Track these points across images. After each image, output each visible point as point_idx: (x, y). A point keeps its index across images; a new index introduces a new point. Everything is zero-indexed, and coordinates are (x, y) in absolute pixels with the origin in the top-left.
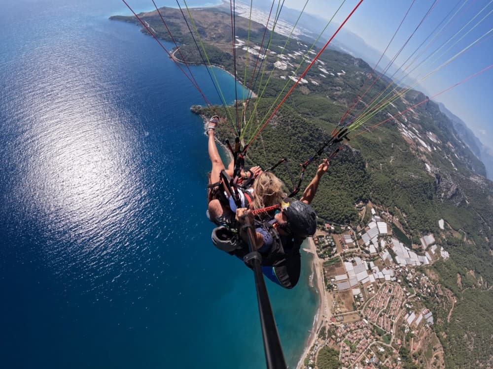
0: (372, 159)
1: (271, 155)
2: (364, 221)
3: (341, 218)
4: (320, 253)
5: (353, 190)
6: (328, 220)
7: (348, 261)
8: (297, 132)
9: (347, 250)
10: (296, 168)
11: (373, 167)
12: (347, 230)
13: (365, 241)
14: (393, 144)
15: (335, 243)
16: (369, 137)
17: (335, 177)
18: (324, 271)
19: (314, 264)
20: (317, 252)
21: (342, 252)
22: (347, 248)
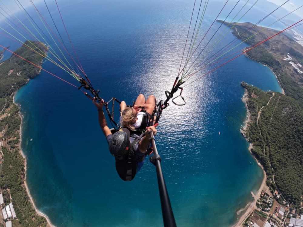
1: (272, 129)
2: (300, 210)
3: (288, 195)
4: (258, 203)
6: (279, 189)
7: (270, 223)
8: (295, 124)
9: (275, 216)
10: (282, 145)
12: (286, 205)
13: (290, 222)
15: (272, 206)
18: (252, 213)
19: (250, 205)
20: (258, 200)
21: (271, 215)
22: (276, 215)
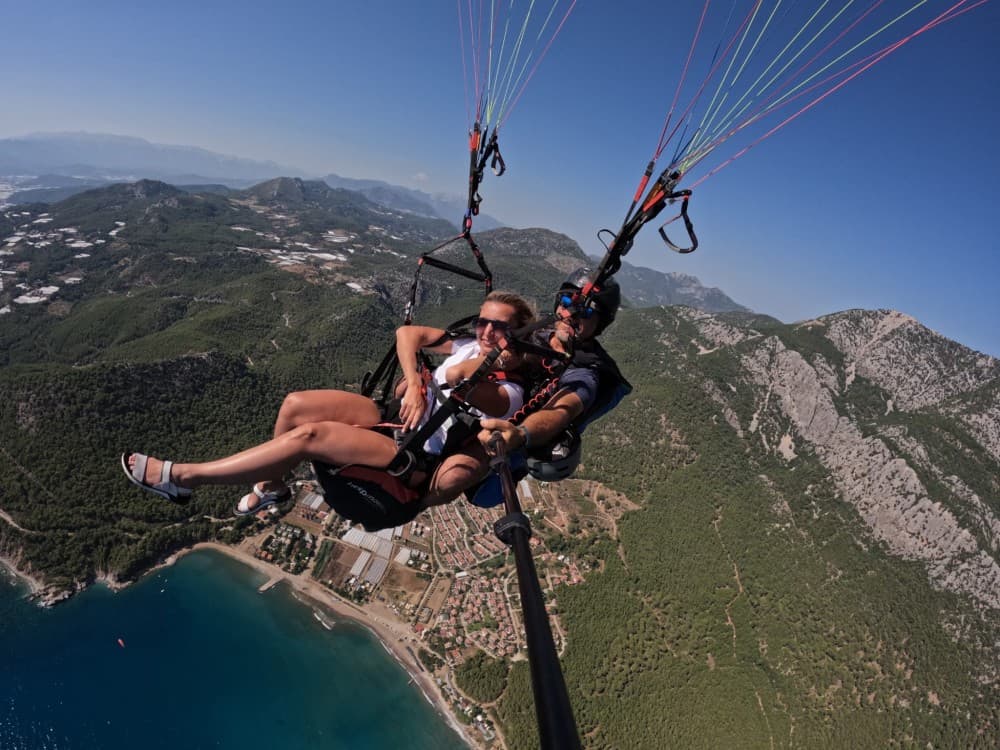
0: (253, 344)
1: (64, 488)
4: (292, 568)
5: (253, 422)
7: (345, 532)
9: (328, 519)
11: (263, 357)
12: (297, 489)
14: (272, 294)
15: (300, 528)
16: (222, 312)
17: (207, 427)
18: (325, 584)
19: (299, 592)
20: (285, 569)
21: (324, 528)
22: (324, 516)
